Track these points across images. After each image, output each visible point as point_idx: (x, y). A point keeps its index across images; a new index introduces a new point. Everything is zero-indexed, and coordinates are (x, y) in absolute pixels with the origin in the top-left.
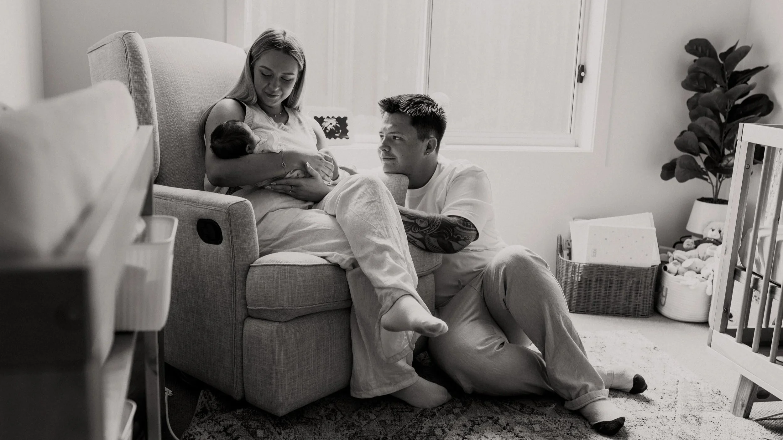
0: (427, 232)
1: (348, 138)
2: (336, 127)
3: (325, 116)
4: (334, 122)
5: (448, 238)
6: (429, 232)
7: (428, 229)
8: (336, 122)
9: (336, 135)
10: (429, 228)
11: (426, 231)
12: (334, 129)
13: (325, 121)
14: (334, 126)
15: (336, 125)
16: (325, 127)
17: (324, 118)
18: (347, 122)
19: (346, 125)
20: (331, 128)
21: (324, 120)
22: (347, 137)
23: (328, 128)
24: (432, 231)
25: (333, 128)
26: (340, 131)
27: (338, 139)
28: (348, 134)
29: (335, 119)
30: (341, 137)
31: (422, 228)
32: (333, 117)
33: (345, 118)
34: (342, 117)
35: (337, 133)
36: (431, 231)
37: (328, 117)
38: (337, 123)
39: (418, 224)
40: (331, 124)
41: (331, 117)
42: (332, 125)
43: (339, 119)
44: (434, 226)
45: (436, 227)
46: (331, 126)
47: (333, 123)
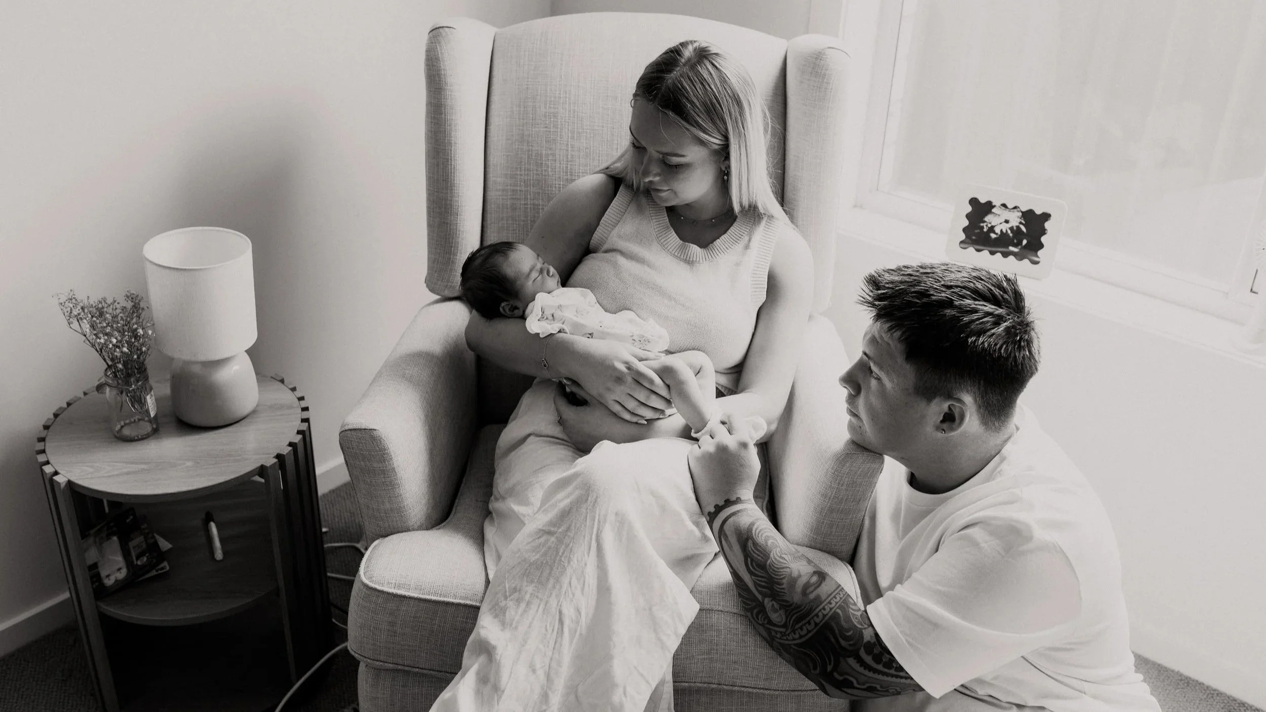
0: (778, 636)
1: (1037, 263)
2: (1017, 231)
3: (997, 202)
4: (1015, 220)
5: (818, 671)
6: (780, 639)
7: (781, 632)
8: (1019, 220)
9: (1012, 248)
10: (783, 630)
11: (776, 632)
12: (1011, 235)
13: (994, 213)
14: (1011, 229)
15: (1018, 227)
16: (989, 226)
17: (995, 206)
18: (1047, 225)
19: (1043, 232)
20: (1004, 231)
21: (993, 210)
22: (1036, 259)
23: (998, 230)
24: (787, 640)
25: (1009, 232)
26: (1025, 242)
27: (1011, 258)
28: (1040, 253)
29: (1021, 214)
30: (1019, 257)
31: (770, 622)
32: (1015, 208)
33: (1046, 216)
34: (1038, 212)
35: (1015, 245)
36: (785, 638)
37: (1004, 205)
38: (1021, 223)
39: (767, 609)
40: (1007, 222)
41: (1010, 206)
42: (1009, 225)
43: (1028, 216)
44: (795, 634)
45: (797, 636)
46: (1005, 227)
47: (1011, 220)
